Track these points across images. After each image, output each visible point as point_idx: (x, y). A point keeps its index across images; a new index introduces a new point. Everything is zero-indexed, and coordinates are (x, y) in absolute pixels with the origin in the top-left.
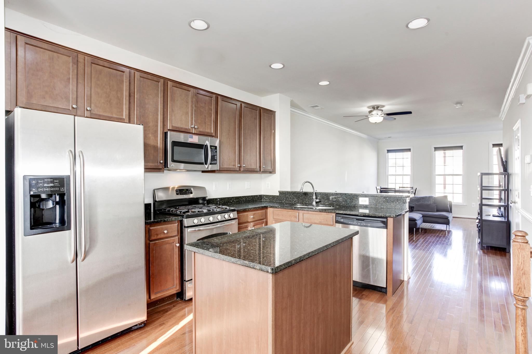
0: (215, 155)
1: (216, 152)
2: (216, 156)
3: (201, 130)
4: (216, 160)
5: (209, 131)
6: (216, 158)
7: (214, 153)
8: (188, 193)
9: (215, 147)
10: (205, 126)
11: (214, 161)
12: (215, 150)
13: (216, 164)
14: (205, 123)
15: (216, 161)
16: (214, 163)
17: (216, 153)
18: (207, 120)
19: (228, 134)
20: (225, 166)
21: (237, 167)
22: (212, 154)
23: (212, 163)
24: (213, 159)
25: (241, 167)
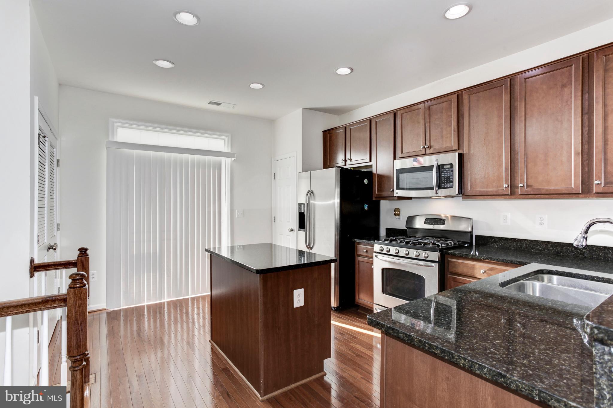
0: (449, 176)
1: (452, 171)
2: (451, 177)
3: (438, 146)
4: (452, 182)
5: (448, 145)
6: (451, 179)
7: (448, 173)
9: (449, 166)
10: (443, 141)
11: (449, 184)
12: (451, 169)
13: (452, 187)
14: (442, 137)
15: (451, 184)
16: (449, 186)
17: (452, 173)
18: (444, 133)
19: (485, 139)
20: (479, 189)
21: (504, 189)
22: (445, 175)
23: (446, 186)
24: (447, 181)
25: (516, 188)
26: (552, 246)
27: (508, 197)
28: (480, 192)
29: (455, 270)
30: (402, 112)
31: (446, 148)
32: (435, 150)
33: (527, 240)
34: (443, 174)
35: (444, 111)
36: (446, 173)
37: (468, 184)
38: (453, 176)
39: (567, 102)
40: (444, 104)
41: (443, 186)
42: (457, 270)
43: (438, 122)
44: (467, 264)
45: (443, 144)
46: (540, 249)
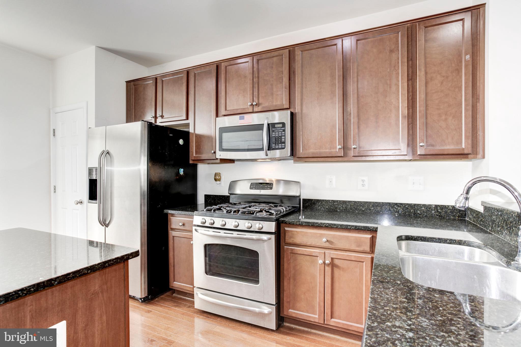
0: (281, 136)
1: (284, 131)
2: (283, 137)
3: (267, 104)
4: (284, 143)
5: (279, 103)
6: (283, 140)
7: (280, 133)
8: (266, 188)
9: (281, 125)
10: (273, 98)
11: (280, 145)
12: (283, 129)
13: (284, 148)
14: (272, 94)
15: (283, 145)
16: (280, 147)
17: (283, 133)
18: (275, 90)
19: (318, 99)
20: (311, 151)
21: (337, 150)
22: (276, 135)
23: (277, 147)
24: (278, 141)
25: (349, 150)
26: (373, 206)
27: (340, 159)
28: (313, 153)
29: (293, 241)
30: (227, 64)
31: (276, 106)
32: (263, 107)
33: (352, 201)
34: (274, 133)
35: (274, 66)
36: (277, 133)
37: (300, 145)
38: (285, 136)
39: (394, 67)
40: (275, 59)
41: (274, 147)
42: (295, 240)
43: (268, 78)
44: (307, 233)
45: (273, 102)
46: (363, 209)
